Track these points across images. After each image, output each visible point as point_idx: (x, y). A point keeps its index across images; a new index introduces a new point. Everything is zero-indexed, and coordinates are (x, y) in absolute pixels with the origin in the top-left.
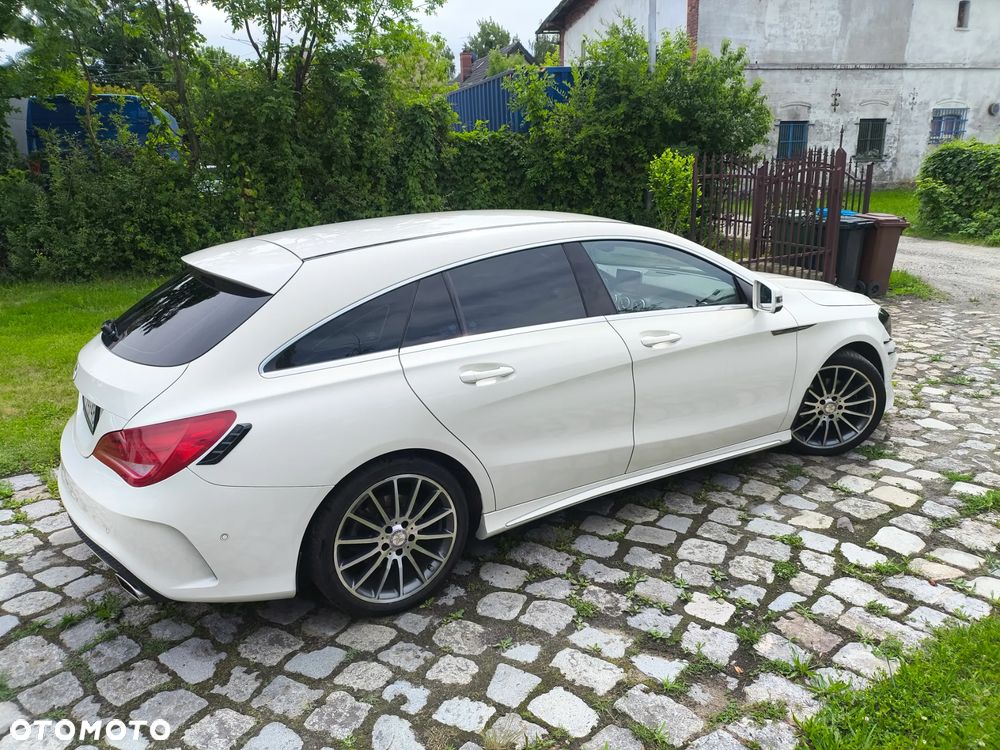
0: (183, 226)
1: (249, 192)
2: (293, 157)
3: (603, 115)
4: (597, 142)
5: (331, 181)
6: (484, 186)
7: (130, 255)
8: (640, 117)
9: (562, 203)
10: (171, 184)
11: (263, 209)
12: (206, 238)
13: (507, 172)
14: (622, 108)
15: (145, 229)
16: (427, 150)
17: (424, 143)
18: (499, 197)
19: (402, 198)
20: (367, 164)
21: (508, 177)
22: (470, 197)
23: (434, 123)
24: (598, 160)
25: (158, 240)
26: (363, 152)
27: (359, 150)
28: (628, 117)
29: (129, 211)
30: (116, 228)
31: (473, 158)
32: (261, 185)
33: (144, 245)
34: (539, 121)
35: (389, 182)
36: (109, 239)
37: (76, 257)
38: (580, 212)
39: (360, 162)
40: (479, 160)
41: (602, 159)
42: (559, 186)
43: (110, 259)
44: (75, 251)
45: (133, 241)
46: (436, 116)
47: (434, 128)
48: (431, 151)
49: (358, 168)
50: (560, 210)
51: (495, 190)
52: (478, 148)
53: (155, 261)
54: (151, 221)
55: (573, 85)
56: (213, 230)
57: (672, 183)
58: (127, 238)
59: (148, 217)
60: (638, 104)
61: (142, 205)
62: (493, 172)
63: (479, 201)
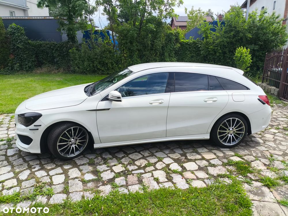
0: (108, 63)
1: (125, 55)
2: (135, 46)
3: (226, 35)
4: (223, 43)
5: (144, 53)
6: (189, 56)
7: (96, 69)
8: (239, 36)
9: (212, 61)
10: (108, 52)
11: (128, 60)
12: (113, 66)
13: (196, 52)
14: (232, 33)
15: (100, 63)
16: (172, 45)
17: (171, 43)
18: (193, 59)
19: (163, 58)
20: (154, 49)
21: (196, 53)
22: (184, 58)
23: (174, 38)
24: (224, 49)
25: (103, 66)
26: (154, 45)
27: (152, 45)
28: (234, 36)
29: (96, 58)
30: (93, 62)
31: (186, 47)
32: (128, 54)
33: (99, 67)
34: (207, 37)
35: (160, 54)
36: (91, 65)
37: (84, 69)
38: (217, 64)
39: (153, 48)
40: (188, 48)
41: (225, 48)
42: (210, 56)
43: (91, 70)
44: (84, 67)
45: (97, 66)
46: (176, 36)
47: (174, 39)
48: (173, 45)
49: (152, 49)
50: (210, 64)
51: (192, 57)
52: (189, 45)
53: (101, 71)
54: (101, 61)
55: (217, 26)
56: (115, 64)
57: (241, 57)
58: (95, 65)
59: (100, 60)
60: (238, 32)
61: (99, 57)
62: (192, 51)
63: (186, 60)
